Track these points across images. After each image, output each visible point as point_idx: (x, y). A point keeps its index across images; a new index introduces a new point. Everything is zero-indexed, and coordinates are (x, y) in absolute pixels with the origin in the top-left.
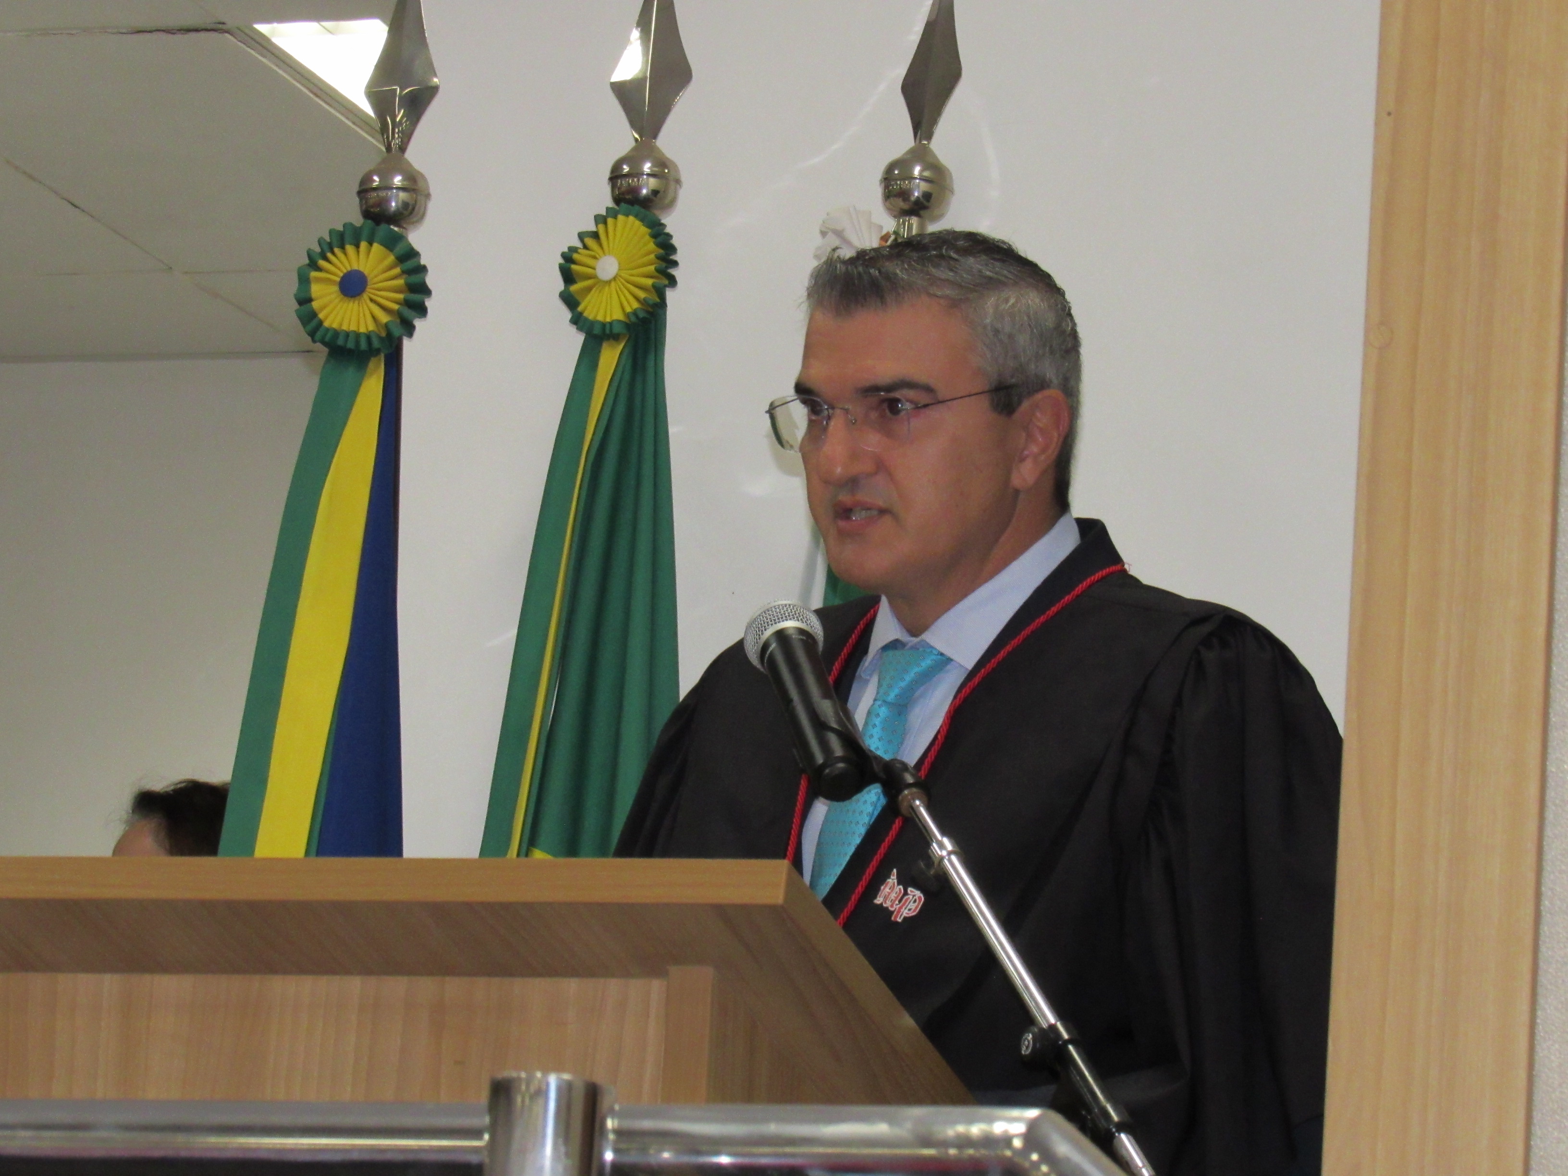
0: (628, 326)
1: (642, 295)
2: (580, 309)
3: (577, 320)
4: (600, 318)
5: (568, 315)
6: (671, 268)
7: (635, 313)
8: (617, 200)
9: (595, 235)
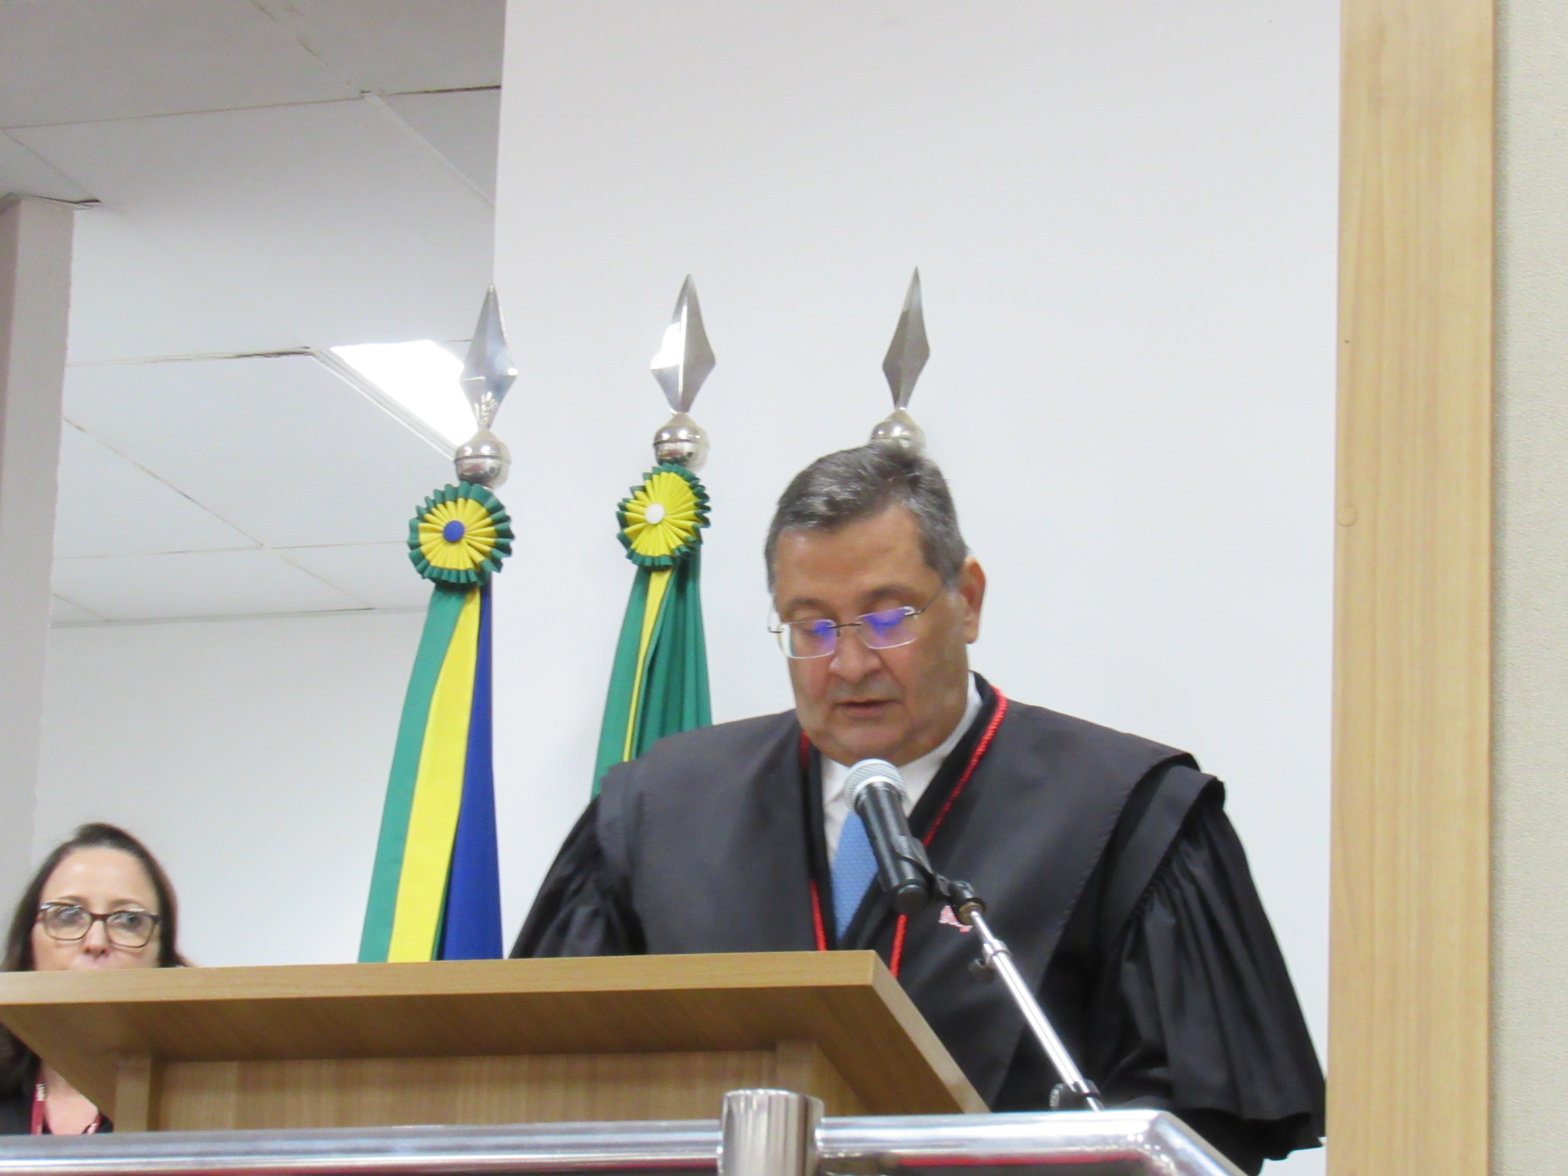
0: (673, 558)
1: (684, 534)
2: (633, 546)
3: (632, 555)
4: (650, 553)
5: (624, 552)
6: (706, 512)
7: (678, 548)
8: (661, 462)
9: (644, 489)
